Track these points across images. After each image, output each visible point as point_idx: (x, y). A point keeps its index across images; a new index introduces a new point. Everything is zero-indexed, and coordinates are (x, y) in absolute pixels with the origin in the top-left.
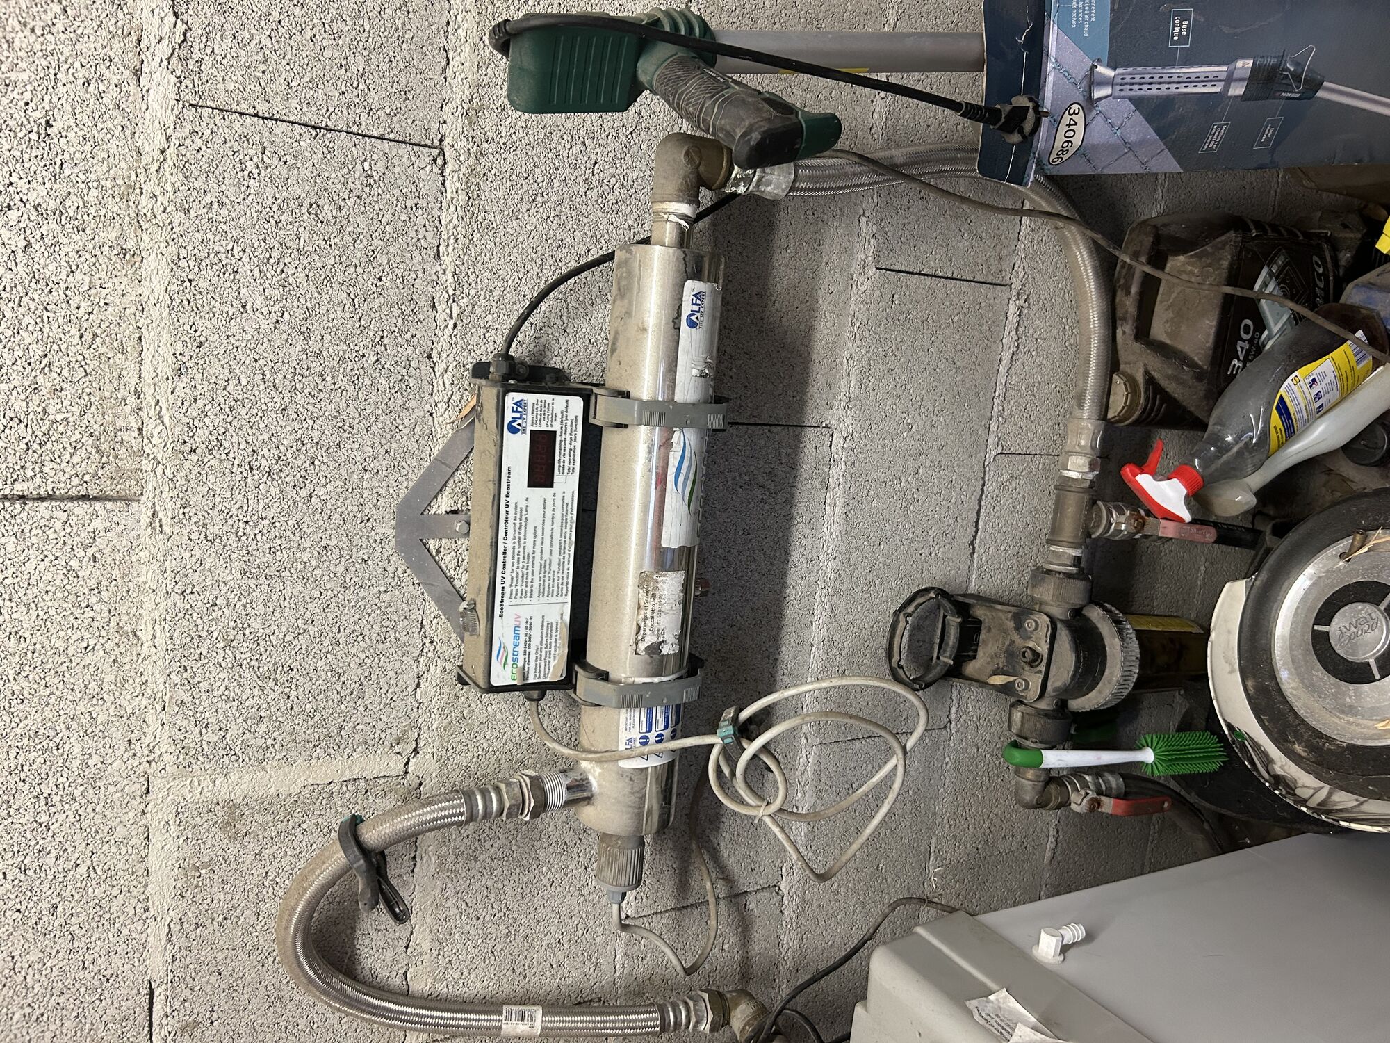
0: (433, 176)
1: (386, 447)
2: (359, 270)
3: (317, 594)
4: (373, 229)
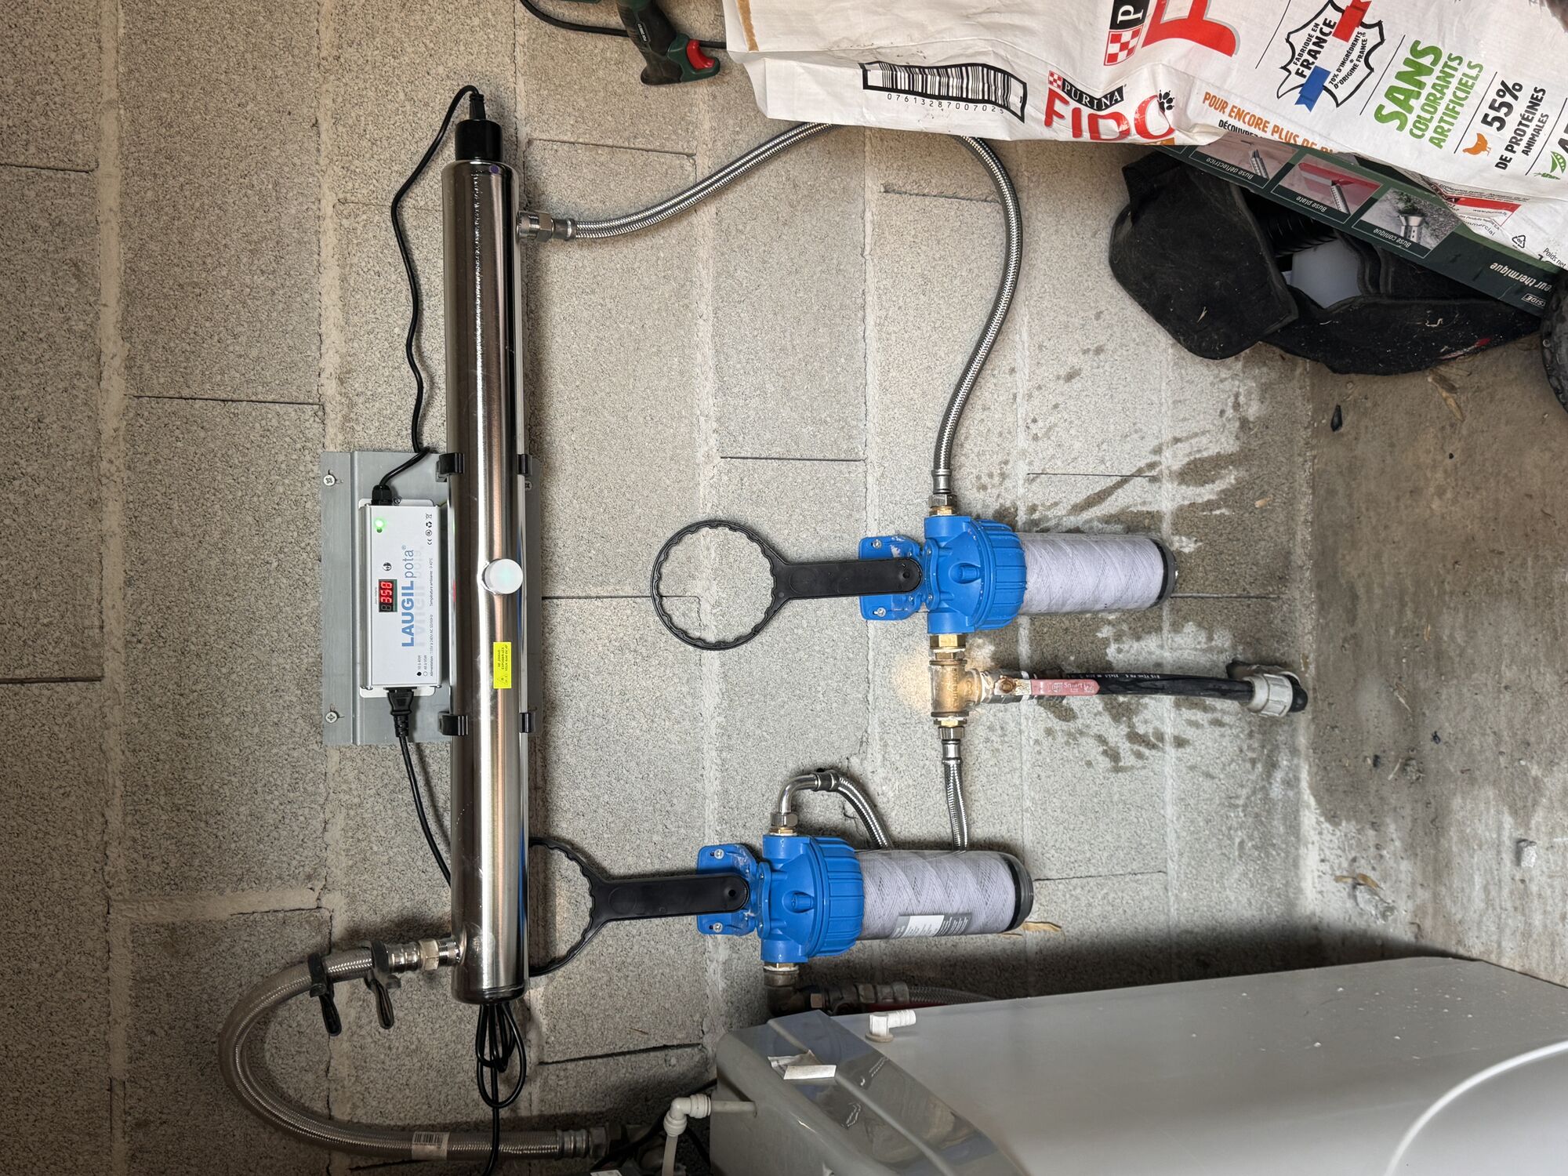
0: (316, 425)
1: (290, 632)
2: (262, 499)
3: (237, 751)
4: (271, 467)
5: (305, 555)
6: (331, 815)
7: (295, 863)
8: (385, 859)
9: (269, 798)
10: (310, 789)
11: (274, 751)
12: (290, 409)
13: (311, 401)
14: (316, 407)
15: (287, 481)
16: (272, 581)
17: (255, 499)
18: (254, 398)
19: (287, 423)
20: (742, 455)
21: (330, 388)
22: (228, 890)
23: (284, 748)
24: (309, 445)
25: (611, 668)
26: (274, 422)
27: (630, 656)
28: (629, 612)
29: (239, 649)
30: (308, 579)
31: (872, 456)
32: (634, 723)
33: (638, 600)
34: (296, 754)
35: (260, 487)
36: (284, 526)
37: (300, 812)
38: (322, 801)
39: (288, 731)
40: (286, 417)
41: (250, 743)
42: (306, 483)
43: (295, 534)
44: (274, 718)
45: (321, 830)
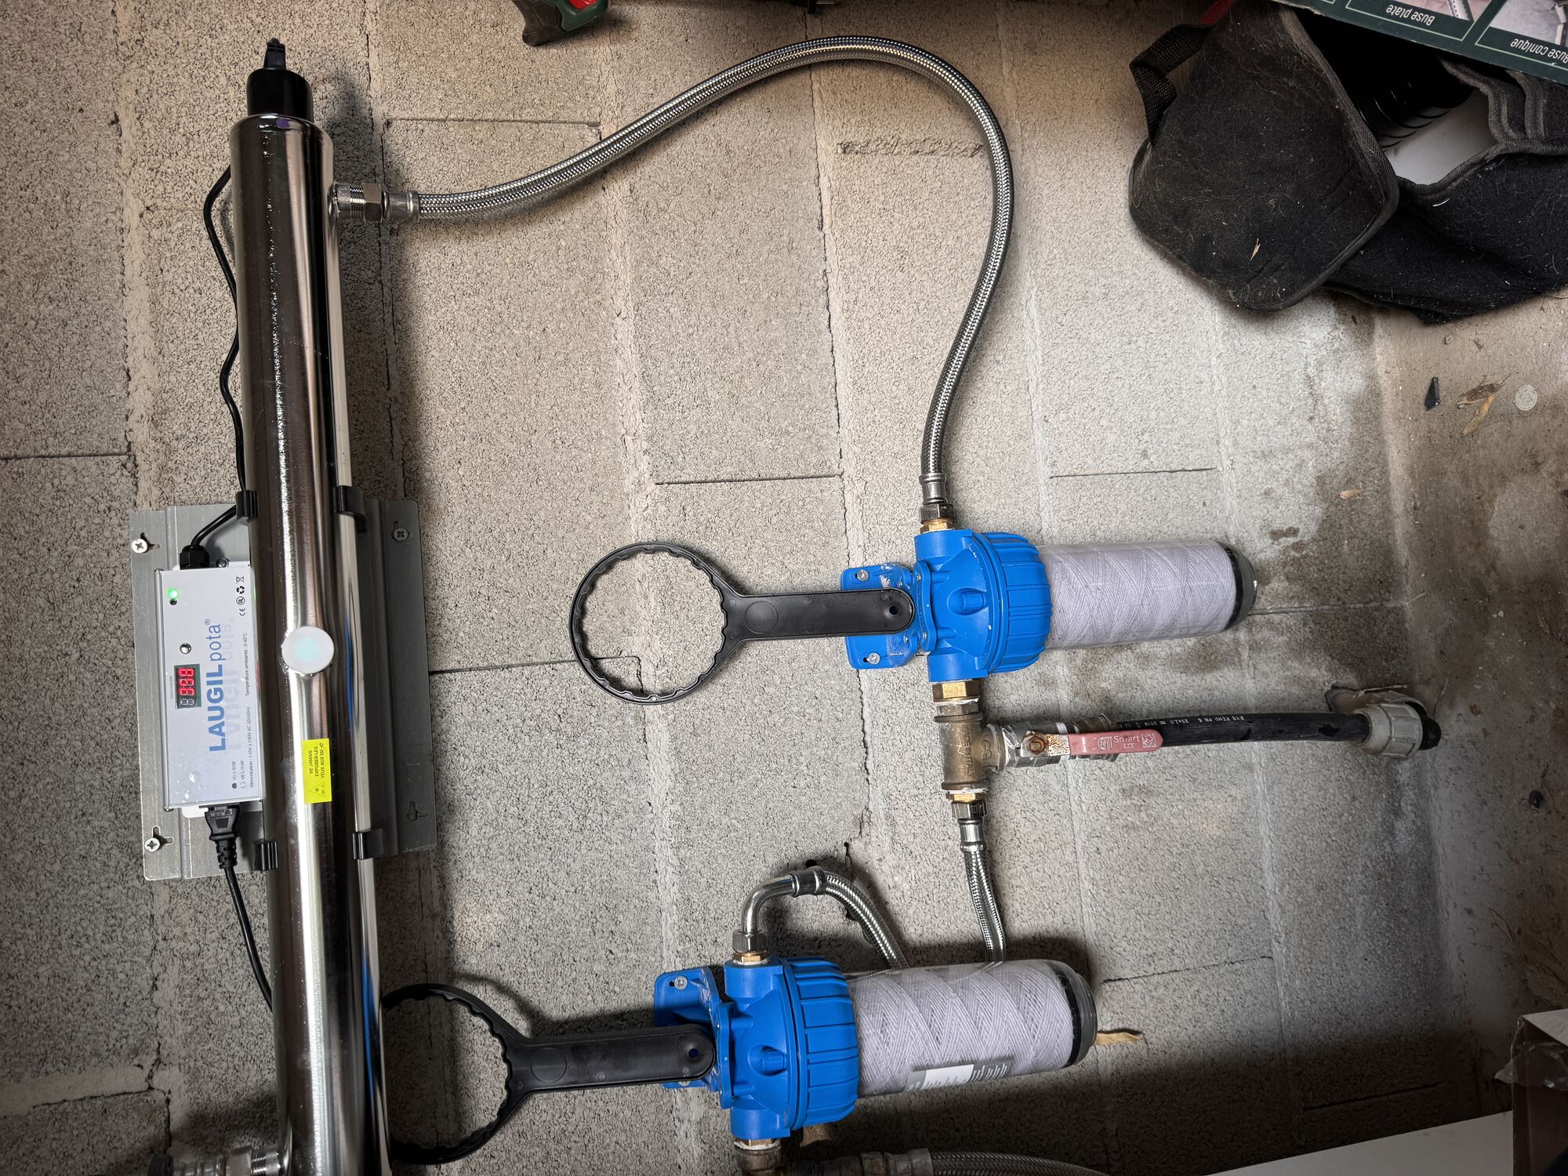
0: (124, 480)
1: (98, 739)
2: (56, 575)
3: (33, 895)
4: (67, 535)
5: (114, 641)
6: (160, 969)
7: (114, 1034)
8: (236, 1020)
9: (77, 952)
10: (131, 937)
11: (82, 892)
12: (91, 462)
13: (116, 451)
14: (124, 458)
15: (88, 552)
16: (72, 677)
17: (48, 576)
18: (43, 452)
19: (87, 480)
20: (683, 479)
21: (141, 434)
22: (27, 1076)
23: (95, 887)
24: (116, 504)
25: (526, 754)
26: (70, 480)
27: (549, 737)
28: (547, 682)
29: (32, 766)
30: (119, 672)
31: (850, 471)
32: (560, 822)
33: (558, 666)
34: (110, 894)
35: (54, 562)
36: (86, 608)
37: (119, 968)
38: (147, 952)
39: (98, 865)
40: (84, 473)
41: (50, 884)
42: (114, 552)
43: (101, 616)
44: (81, 849)
45: (148, 988)
